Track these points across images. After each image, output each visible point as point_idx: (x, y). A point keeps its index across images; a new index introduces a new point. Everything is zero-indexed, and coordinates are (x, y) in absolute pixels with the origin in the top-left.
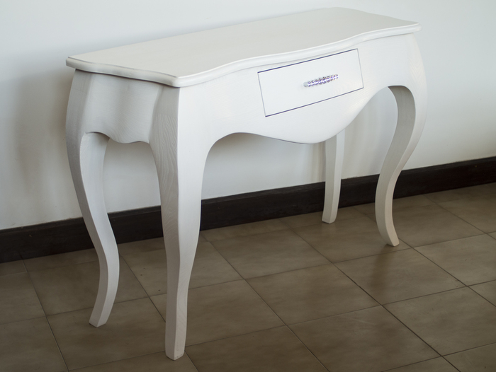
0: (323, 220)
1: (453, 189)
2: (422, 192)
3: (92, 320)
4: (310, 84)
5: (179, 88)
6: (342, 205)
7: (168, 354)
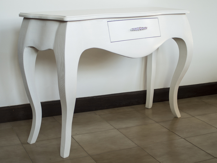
0: (146, 107)
1: (208, 95)
2: (194, 96)
3: (28, 141)
4: (133, 30)
5: (67, 21)
6: (155, 101)
7: (61, 155)
